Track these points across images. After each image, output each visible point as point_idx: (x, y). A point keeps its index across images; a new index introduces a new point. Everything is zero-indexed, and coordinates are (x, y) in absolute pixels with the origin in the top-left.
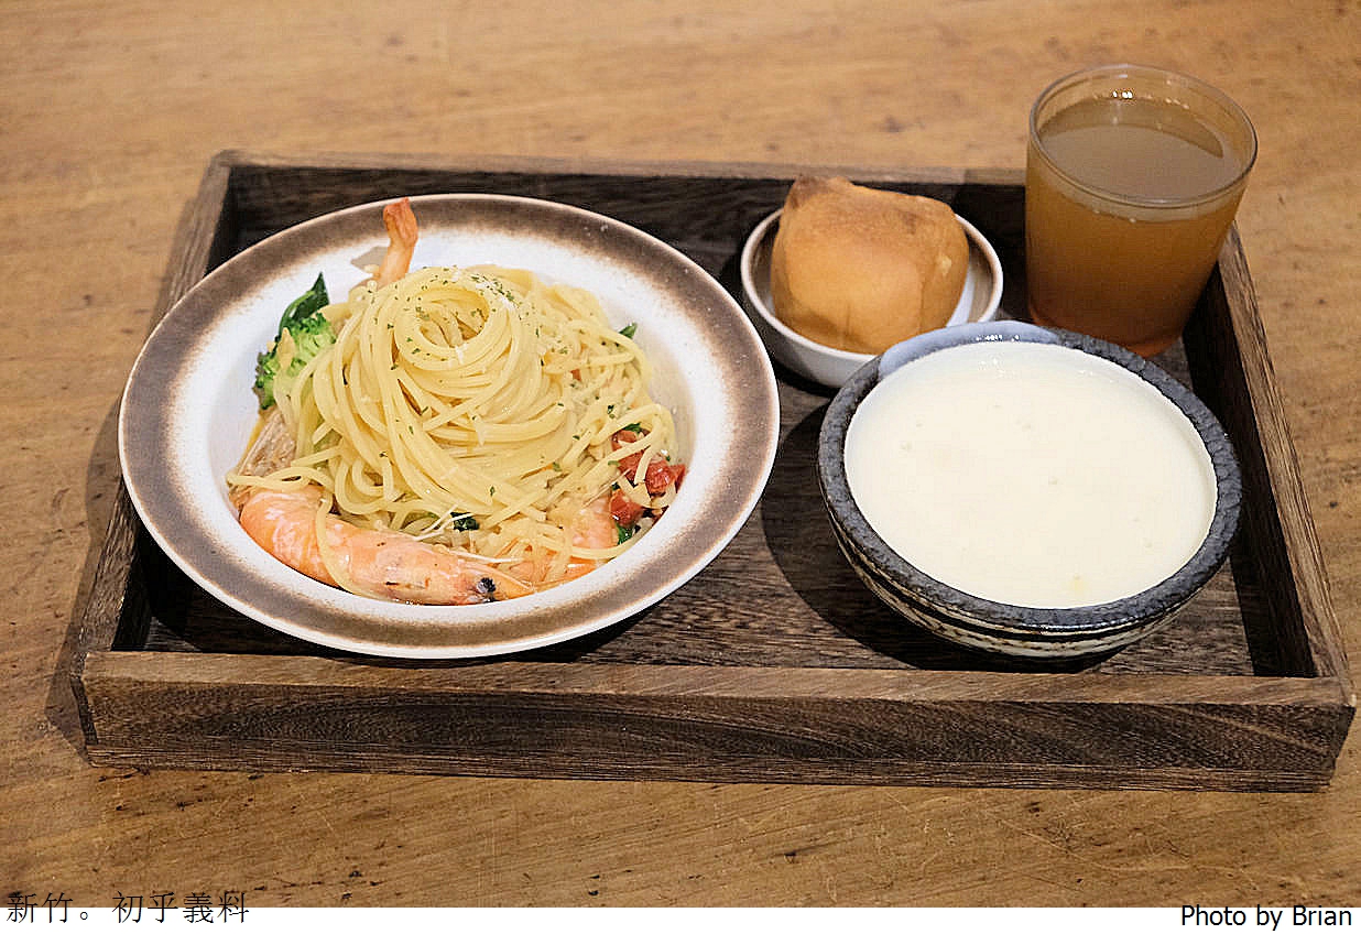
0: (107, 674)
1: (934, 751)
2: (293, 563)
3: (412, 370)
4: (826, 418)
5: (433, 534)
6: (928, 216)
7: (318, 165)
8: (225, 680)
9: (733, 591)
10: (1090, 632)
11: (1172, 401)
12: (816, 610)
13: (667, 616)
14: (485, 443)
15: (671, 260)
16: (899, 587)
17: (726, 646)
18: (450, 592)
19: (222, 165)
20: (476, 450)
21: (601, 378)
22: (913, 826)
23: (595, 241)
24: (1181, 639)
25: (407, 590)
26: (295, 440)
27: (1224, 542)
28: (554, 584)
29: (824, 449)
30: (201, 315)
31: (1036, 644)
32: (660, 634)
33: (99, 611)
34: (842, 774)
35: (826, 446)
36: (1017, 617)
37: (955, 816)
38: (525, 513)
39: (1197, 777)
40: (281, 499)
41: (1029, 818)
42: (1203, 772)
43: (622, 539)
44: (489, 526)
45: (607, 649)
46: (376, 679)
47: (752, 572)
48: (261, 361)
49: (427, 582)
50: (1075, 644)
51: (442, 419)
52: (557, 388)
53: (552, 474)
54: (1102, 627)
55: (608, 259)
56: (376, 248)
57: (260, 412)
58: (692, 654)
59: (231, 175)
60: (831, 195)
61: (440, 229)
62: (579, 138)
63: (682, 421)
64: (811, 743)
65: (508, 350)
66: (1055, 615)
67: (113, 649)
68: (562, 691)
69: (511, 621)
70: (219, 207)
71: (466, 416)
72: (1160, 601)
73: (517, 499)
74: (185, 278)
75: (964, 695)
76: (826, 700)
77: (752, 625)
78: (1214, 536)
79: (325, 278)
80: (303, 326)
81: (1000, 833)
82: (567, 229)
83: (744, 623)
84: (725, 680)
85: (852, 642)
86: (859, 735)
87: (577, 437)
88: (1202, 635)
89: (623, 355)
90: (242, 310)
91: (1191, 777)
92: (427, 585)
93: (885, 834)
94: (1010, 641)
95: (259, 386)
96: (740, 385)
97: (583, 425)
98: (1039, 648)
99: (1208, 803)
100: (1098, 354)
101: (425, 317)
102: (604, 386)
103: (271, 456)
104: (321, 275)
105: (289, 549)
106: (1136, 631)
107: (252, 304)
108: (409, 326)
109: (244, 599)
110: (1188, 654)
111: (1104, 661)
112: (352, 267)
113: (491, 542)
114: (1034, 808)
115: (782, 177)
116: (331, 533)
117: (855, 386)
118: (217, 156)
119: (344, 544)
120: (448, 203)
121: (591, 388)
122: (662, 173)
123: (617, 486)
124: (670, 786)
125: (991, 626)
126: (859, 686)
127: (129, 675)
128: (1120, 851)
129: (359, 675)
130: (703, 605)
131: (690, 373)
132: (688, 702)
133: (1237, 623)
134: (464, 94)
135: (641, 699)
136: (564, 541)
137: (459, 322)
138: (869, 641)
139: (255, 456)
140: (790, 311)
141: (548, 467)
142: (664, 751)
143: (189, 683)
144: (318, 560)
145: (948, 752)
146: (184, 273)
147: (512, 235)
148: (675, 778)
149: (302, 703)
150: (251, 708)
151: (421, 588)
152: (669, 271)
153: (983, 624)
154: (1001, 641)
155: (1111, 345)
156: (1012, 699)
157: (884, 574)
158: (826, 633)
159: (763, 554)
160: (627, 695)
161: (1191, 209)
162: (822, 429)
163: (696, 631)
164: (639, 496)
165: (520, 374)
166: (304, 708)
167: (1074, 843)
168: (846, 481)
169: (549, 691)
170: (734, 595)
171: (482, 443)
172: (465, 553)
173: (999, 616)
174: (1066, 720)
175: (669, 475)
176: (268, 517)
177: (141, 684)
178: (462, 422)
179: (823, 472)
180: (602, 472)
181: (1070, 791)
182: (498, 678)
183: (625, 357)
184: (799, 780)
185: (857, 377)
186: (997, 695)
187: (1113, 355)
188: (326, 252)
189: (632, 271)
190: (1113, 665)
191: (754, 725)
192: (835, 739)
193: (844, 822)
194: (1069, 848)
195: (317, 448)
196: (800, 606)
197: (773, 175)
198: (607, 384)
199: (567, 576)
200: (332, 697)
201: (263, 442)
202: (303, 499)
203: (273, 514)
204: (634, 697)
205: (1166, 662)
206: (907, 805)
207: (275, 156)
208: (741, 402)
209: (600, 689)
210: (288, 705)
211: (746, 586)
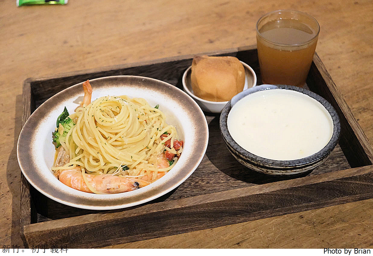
0: (31, 231)
1: (271, 207)
2: (78, 189)
3: (102, 127)
4: (220, 120)
5: (117, 173)
6: (233, 61)
7: (56, 77)
8: (67, 226)
9: (203, 174)
10: (309, 164)
11: (313, 98)
12: (227, 175)
13: (186, 184)
14: (128, 144)
15: (165, 85)
16: (253, 162)
17: (205, 189)
18: (126, 188)
19: (28, 82)
20: (124, 147)
21: (153, 121)
22: (270, 229)
23: (142, 84)
24: (329, 163)
25: (113, 190)
26: (69, 155)
27: (339, 133)
28: (155, 180)
29: (222, 128)
30: (34, 125)
31: (295, 170)
32: (185, 190)
33: (24, 213)
34: (246, 219)
35: (222, 127)
36: (289, 163)
37: (280, 224)
38: (142, 162)
39: (344, 199)
40: (70, 172)
41: (301, 220)
42: (346, 198)
43: (171, 165)
44: (133, 168)
45: (172, 197)
46: (111, 217)
47: (207, 167)
48: (54, 134)
49: (119, 186)
50: (305, 168)
51: (113, 139)
52: (143, 126)
53: (147, 150)
54: (313, 162)
55: (146, 88)
56: (79, 97)
57: (56, 149)
58: (196, 193)
59: (31, 84)
60: (205, 59)
61: (97, 89)
62: (125, 60)
63: (179, 129)
64: (237, 211)
65: (129, 116)
66: (299, 161)
67: (31, 224)
68: (165, 210)
69: (147, 192)
70: (30, 94)
71: (120, 137)
72: (326, 152)
73: (139, 158)
74: (25, 116)
75: (278, 188)
76: (240, 197)
77: (211, 182)
78: (335, 132)
79: (67, 108)
80: (65, 122)
81: (294, 226)
82: (133, 82)
83: (208, 182)
84: (211, 197)
85: (240, 181)
86: (250, 206)
87: (151, 138)
88: (335, 161)
89: (157, 114)
90: (45, 121)
91: (342, 200)
92: (119, 187)
93: (263, 233)
94: (288, 171)
95: (55, 142)
96: (193, 115)
97: (152, 134)
98: (296, 171)
99: (348, 206)
100: (290, 89)
101: (103, 111)
102: (154, 123)
103: (63, 160)
104: (65, 107)
105: (77, 185)
106: (321, 162)
107: (47, 119)
108: (99, 115)
109: (68, 201)
110: (332, 167)
111: (310, 173)
112: (74, 104)
113: (134, 172)
114: (301, 217)
115: (188, 58)
116: (88, 178)
117: (226, 110)
118: (26, 80)
119: (92, 180)
120: (96, 81)
121: (151, 124)
122: (154, 63)
123: (165, 150)
124: (198, 232)
125: (282, 167)
126: (249, 191)
127: (38, 230)
128: (328, 224)
129: (106, 217)
130: (195, 179)
131: (178, 115)
132: (202, 206)
133: (343, 156)
134: (89, 53)
135: (188, 207)
136: (155, 168)
137: (112, 111)
138: (245, 180)
139: (58, 161)
140: (200, 94)
141: (145, 148)
142: (196, 221)
143: (56, 229)
144: (86, 187)
145: (276, 206)
146: (24, 115)
147: (118, 86)
148: (200, 229)
149: (90, 228)
150: (75, 233)
151: (118, 188)
152: (165, 88)
153: (280, 167)
154: (285, 171)
155: (293, 86)
156: (292, 187)
157: (248, 159)
158: (232, 180)
159: (208, 162)
160: (184, 207)
161: (306, 45)
162: (220, 123)
163: (195, 187)
164: (173, 151)
165: (133, 123)
166: (91, 230)
167: (315, 225)
168: (231, 136)
169: (162, 210)
170: (203, 175)
171: (127, 144)
172: (128, 176)
173: (284, 164)
174: (308, 190)
175: (179, 144)
176: (68, 177)
177: (42, 232)
178: (119, 139)
179: (224, 135)
180: (161, 147)
181: (310, 211)
182: (146, 209)
183: (158, 114)
184: (235, 223)
185: (225, 107)
186: (288, 187)
187: (294, 89)
188: (65, 100)
189: (154, 90)
190: (313, 174)
191: (221, 209)
192: (244, 208)
193: (250, 232)
194: (314, 226)
195: (76, 156)
196: (223, 174)
197: (185, 58)
198: (155, 122)
199: (158, 178)
200: (99, 225)
201: (60, 157)
202: (76, 170)
203: (69, 176)
204: (186, 207)
205: (327, 170)
206: (266, 223)
207: (43, 78)
208: (195, 120)
209: (176, 207)
210: (86, 229)
211: (206, 172)
